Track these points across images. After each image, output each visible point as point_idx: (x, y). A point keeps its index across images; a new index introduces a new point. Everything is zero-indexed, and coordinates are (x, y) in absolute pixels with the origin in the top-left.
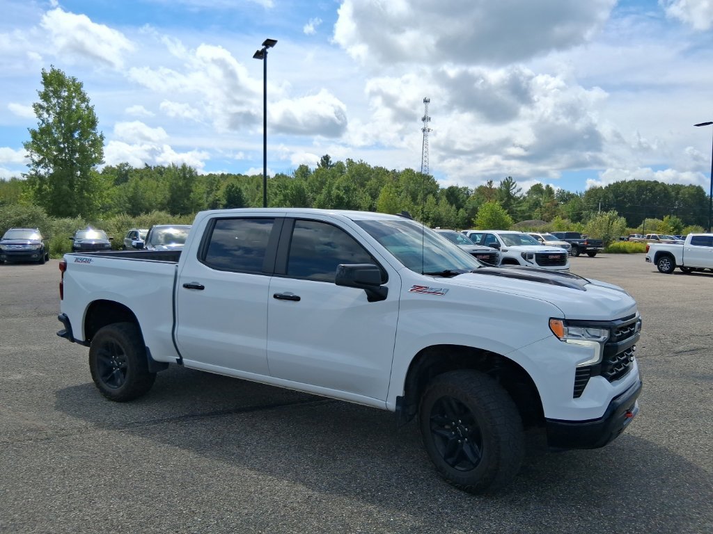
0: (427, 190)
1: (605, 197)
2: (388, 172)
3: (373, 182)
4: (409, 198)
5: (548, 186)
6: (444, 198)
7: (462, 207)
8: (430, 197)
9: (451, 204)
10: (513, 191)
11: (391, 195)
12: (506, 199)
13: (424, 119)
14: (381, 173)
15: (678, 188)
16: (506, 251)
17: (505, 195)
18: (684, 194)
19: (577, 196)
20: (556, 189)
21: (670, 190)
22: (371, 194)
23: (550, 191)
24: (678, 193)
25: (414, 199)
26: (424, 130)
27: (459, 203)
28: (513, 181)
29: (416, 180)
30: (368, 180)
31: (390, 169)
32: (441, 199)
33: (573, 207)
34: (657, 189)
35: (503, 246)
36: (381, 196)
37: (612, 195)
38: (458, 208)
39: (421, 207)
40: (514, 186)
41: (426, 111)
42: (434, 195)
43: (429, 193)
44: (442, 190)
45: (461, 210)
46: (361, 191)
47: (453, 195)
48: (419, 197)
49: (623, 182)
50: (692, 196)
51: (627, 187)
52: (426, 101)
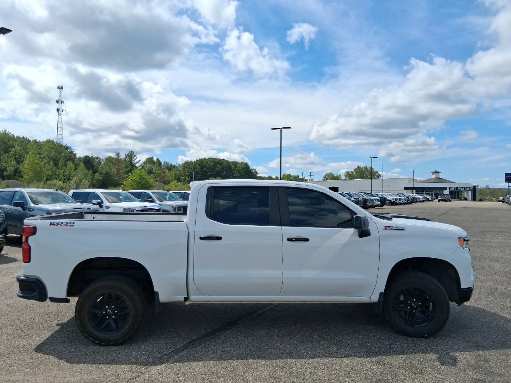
0: (66, 157)
1: (195, 168)
2: (30, 141)
3: (17, 149)
4: (52, 164)
5: (157, 159)
6: (82, 165)
7: (97, 172)
8: (70, 164)
9: (89, 169)
10: (134, 161)
11: (36, 160)
12: (130, 167)
13: (58, 102)
14: (24, 142)
15: (235, 163)
16: (108, 208)
17: (128, 164)
18: (238, 167)
19: (177, 166)
20: (162, 161)
21: (231, 164)
22: (16, 159)
23: (159, 162)
24: (235, 166)
25: (56, 164)
26: (58, 110)
27: (95, 168)
28: (135, 154)
29: (57, 149)
30: (13, 146)
31: (32, 139)
32: (79, 165)
33: (175, 173)
34: (224, 163)
35: (106, 204)
36: (26, 162)
37: (199, 167)
38: (94, 172)
39: (62, 171)
40: (135, 157)
41: (60, 96)
42: (73, 162)
43: (68, 160)
44: (80, 158)
45: (97, 174)
46: (6, 157)
47: (89, 162)
48: (60, 163)
49: (205, 159)
50: (243, 168)
51: (207, 162)
52: (60, 88)
